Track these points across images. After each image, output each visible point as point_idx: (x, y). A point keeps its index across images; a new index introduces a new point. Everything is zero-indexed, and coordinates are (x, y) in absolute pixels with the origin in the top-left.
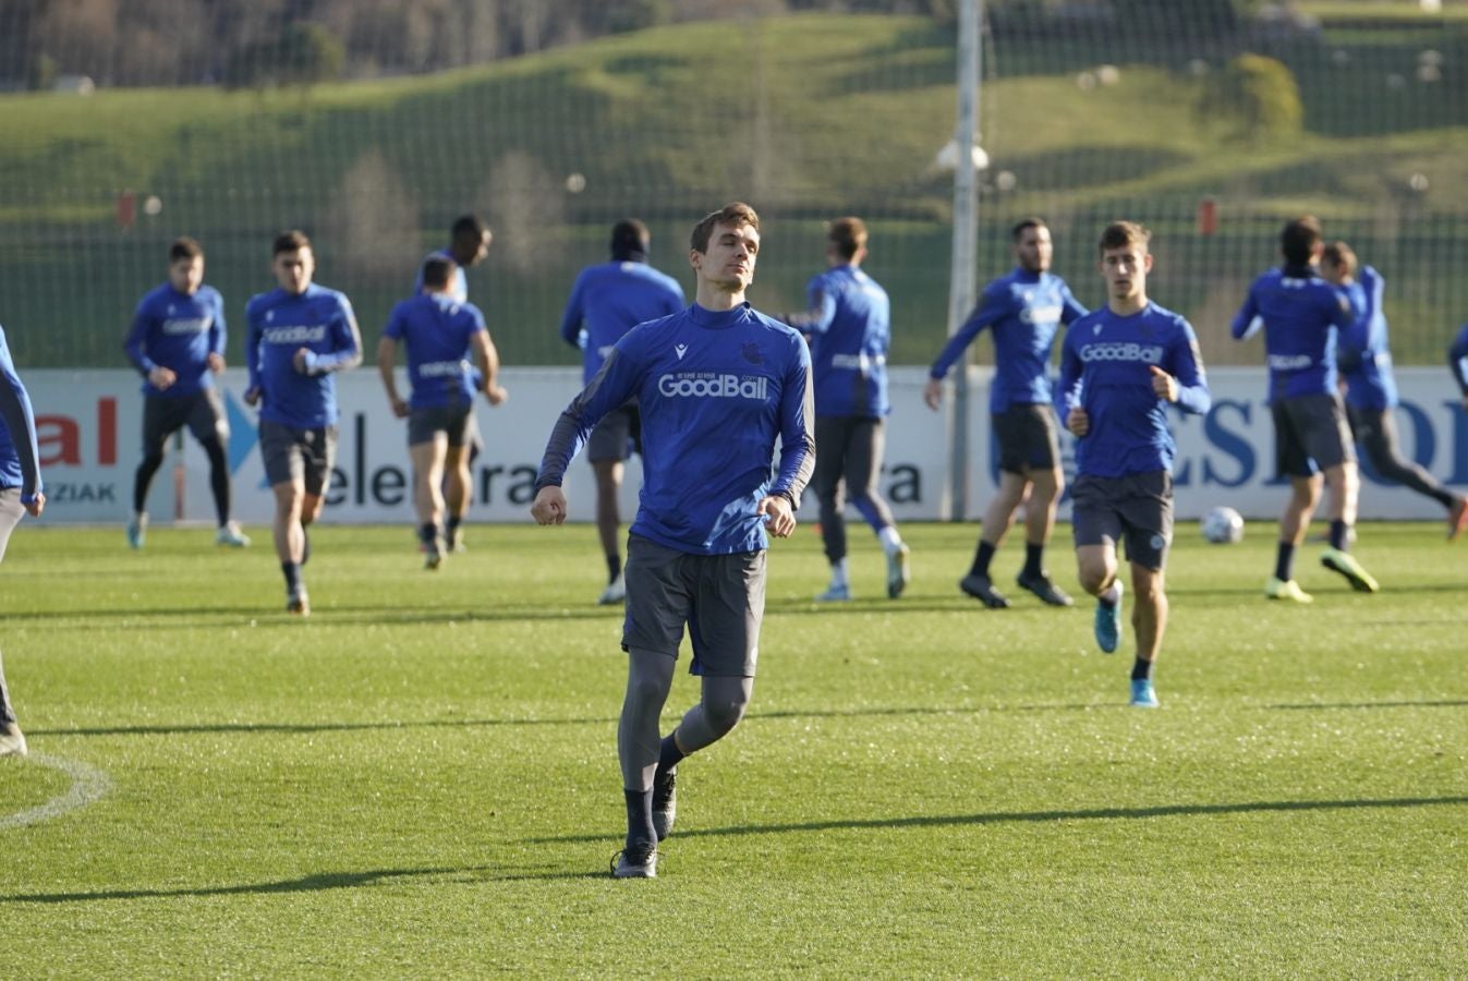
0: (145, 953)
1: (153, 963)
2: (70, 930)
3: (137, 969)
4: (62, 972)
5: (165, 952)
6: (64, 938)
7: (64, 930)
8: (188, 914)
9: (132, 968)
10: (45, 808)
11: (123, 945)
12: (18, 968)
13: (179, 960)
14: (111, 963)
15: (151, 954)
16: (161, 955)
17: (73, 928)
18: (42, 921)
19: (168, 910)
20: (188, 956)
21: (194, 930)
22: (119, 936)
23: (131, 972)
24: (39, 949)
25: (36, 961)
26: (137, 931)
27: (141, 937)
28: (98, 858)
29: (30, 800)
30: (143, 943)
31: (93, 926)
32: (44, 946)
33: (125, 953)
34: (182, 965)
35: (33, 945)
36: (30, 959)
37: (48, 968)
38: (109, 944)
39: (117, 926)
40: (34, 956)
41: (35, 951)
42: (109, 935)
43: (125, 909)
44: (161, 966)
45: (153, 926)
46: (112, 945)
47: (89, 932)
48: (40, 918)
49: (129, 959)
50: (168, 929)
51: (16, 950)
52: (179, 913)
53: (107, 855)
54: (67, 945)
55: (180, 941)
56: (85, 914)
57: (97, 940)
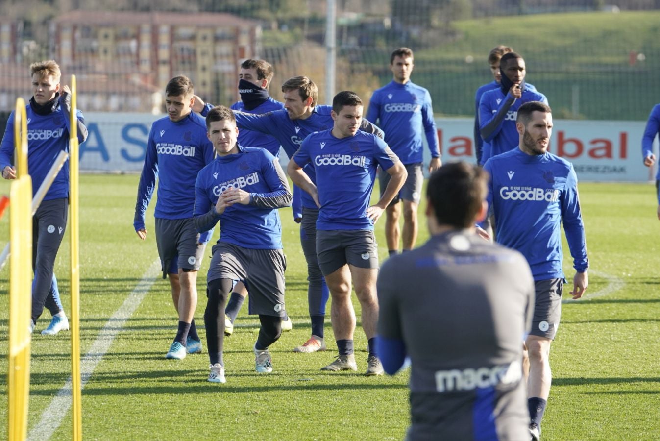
0: (637, 350)
1: (641, 354)
2: (608, 341)
3: (634, 357)
4: (605, 357)
5: (645, 350)
6: (605, 344)
7: (606, 340)
8: (655, 336)
9: (633, 356)
10: (598, 293)
11: (629, 347)
12: (588, 355)
13: (651, 354)
14: (624, 354)
15: (640, 351)
16: (644, 351)
17: (609, 340)
18: (597, 337)
19: (646, 334)
20: (654, 352)
21: (657, 342)
22: (627, 343)
23: (632, 358)
24: (596, 348)
25: (595, 352)
26: (634, 342)
27: (636, 344)
28: (619, 313)
29: (593, 289)
30: (637, 346)
31: (617, 339)
32: (598, 346)
33: (630, 350)
34: (652, 355)
35: (594, 346)
36: (592, 351)
37: (599, 355)
38: (623, 346)
39: (626, 339)
40: (594, 351)
41: (594, 348)
42: (623, 343)
43: (630, 333)
44: (644, 355)
45: (641, 340)
46: (625, 347)
47: (615, 341)
48: (596, 336)
49: (631, 353)
50: (647, 341)
51: (587, 348)
52: (651, 335)
53: (623, 311)
54: (607, 346)
55: (651, 346)
56: (614, 334)
57: (618, 345)
